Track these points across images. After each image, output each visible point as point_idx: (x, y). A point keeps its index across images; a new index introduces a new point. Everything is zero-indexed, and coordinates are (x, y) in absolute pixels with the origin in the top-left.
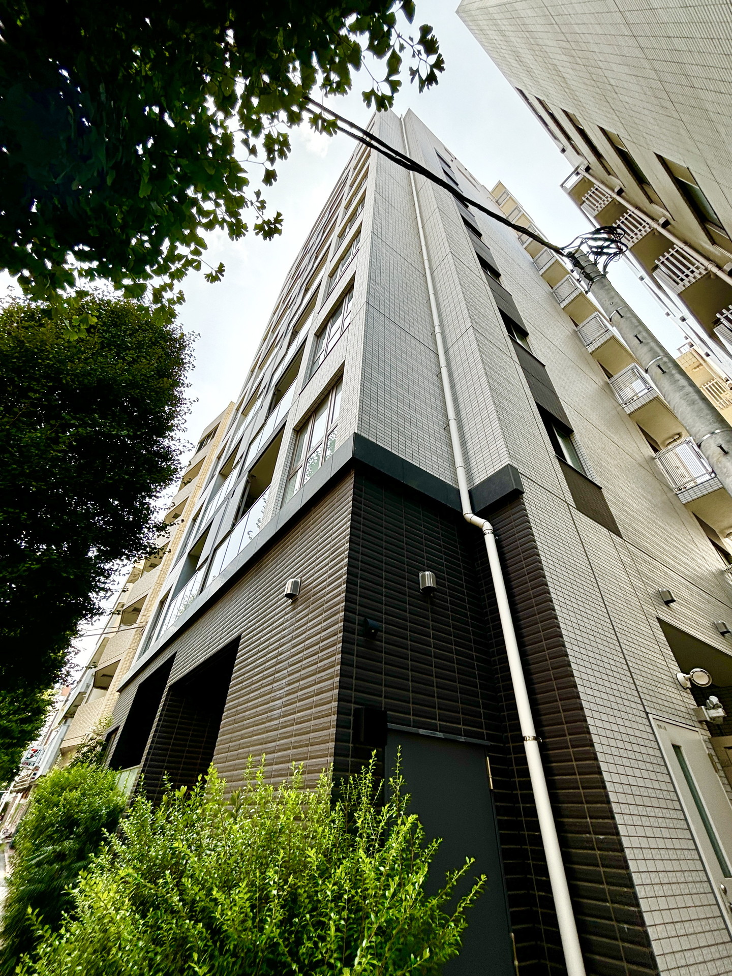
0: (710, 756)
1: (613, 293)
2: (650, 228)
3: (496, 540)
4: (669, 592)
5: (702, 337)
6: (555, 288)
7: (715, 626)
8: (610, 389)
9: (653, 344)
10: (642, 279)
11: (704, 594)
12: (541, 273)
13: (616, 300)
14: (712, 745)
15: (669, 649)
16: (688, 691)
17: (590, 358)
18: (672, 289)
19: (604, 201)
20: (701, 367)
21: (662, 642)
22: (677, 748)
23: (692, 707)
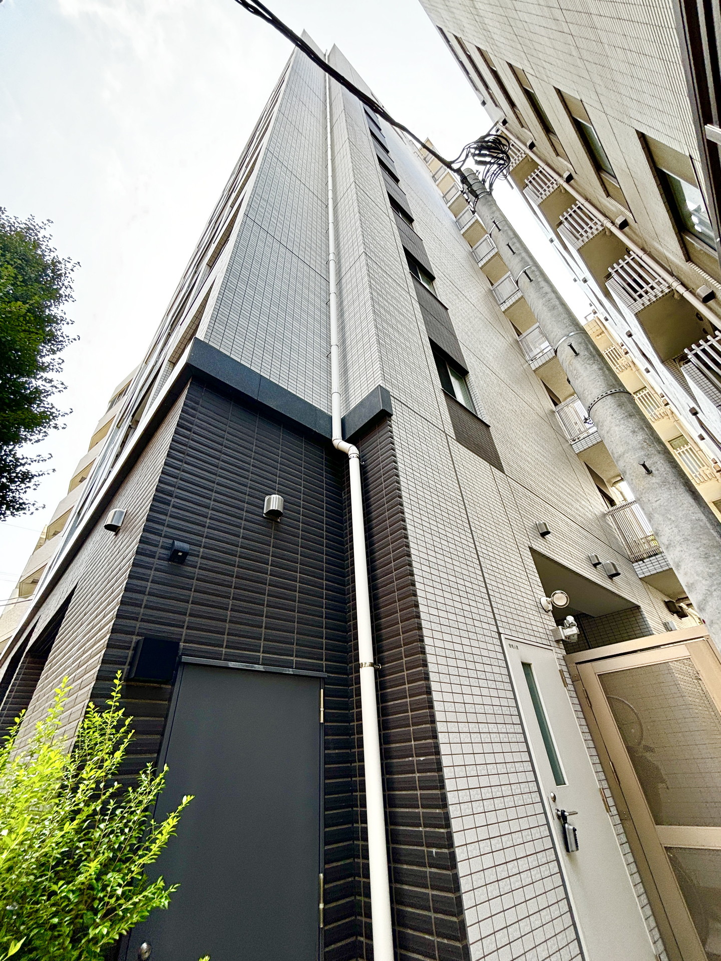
0: (561, 671)
1: (494, 208)
2: (557, 184)
3: (361, 466)
4: (545, 524)
5: (600, 298)
6: (474, 248)
7: (589, 558)
8: (519, 347)
9: (524, 254)
10: (552, 241)
11: (583, 531)
12: (462, 232)
13: (497, 214)
14: (566, 662)
15: (537, 575)
16: (550, 613)
17: (502, 317)
18: (573, 245)
19: (518, 157)
20: (603, 335)
21: (531, 569)
22: (526, 666)
23: (551, 628)
